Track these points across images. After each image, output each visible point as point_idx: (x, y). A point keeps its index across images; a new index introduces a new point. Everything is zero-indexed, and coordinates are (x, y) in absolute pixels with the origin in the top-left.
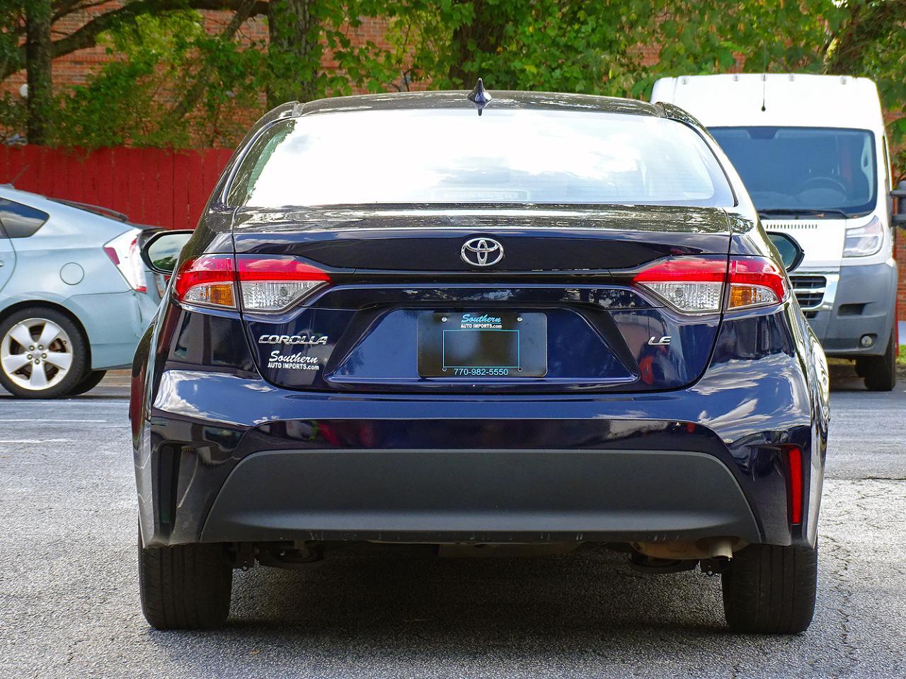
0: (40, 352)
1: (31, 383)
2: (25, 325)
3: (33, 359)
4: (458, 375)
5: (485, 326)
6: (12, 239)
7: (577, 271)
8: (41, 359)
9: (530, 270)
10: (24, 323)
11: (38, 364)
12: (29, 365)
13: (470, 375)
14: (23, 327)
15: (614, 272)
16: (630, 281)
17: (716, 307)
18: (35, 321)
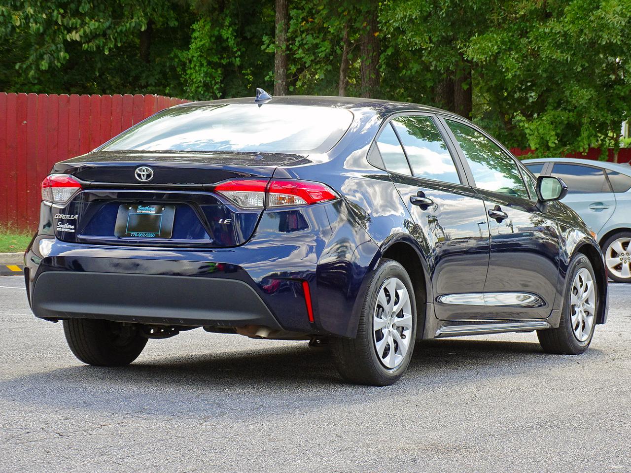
0: (627, 257)
1: (622, 274)
2: (620, 242)
3: (623, 261)
4: (132, 236)
5: (147, 212)
6: (615, 194)
7: (188, 185)
8: (627, 260)
9: (176, 184)
10: (618, 240)
11: (625, 263)
12: (621, 264)
13: (138, 236)
14: (619, 242)
15: (204, 185)
16: (213, 190)
17: (261, 205)
18: (625, 239)
